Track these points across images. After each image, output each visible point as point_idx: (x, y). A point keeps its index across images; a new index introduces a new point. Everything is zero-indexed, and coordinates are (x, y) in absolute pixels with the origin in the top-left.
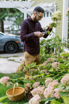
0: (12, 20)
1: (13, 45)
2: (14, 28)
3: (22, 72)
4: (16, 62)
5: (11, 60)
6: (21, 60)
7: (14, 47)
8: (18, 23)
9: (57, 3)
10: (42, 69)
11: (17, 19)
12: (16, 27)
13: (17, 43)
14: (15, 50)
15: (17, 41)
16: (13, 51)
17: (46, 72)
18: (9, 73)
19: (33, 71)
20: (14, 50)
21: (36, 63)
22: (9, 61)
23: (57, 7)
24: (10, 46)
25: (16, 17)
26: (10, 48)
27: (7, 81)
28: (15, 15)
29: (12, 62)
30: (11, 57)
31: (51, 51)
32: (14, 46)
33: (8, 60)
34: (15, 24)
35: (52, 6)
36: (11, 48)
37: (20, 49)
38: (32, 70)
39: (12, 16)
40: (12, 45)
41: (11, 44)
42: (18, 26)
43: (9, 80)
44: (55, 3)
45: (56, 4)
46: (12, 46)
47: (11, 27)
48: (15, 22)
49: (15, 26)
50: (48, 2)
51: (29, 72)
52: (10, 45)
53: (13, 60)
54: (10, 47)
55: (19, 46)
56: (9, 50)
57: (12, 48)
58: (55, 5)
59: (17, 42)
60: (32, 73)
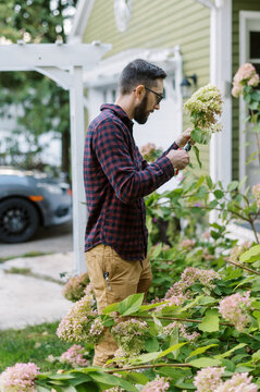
0: (10, 117)
1: (21, 210)
2: (17, 144)
3: (85, 336)
4: (37, 276)
5: (16, 271)
6: (62, 275)
7: (26, 219)
8: (32, 124)
9: (184, 49)
10: (167, 318)
11: (28, 111)
12: (28, 141)
13: (34, 204)
14: (29, 231)
15: (34, 195)
16: (21, 232)
17: (183, 330)
18: (16, 329)
19: (130, 329)
20: (25, 228)
21: (142, 296)
22: (10, 276)
23: (184, 63)
24: (11, 213)
25: (27, 104)
26: (10, 223)
27: (29, 382)
28: (21, 94)
29: (20, 277)
30: (17, 257)
31: (170, 231)
32: (26, 213)
33: (6, 272)
34: (22, 128)
35: (166, 62)
36: (15, 221)
37: (47, 223)
38: (125, 324)
39: (9, 101)
40: (18, 213)
41: (14, 209)
42: (32, 138)
43: (36, 379)
44: (177, 48)
45: (181, 54)
46: (15, 216)
47: (8, 140)
48: (22, 121)
49: (21, 139)
50: (148, 44)
51: (115, 334)
52: (9, 210)
53: (26, 272)
54: (10, 218)
55: (44, 211)
56: (6, 230)
57: (17, 224)
58: (177, 58)
59: (34, 198)
60: (127, 339)
